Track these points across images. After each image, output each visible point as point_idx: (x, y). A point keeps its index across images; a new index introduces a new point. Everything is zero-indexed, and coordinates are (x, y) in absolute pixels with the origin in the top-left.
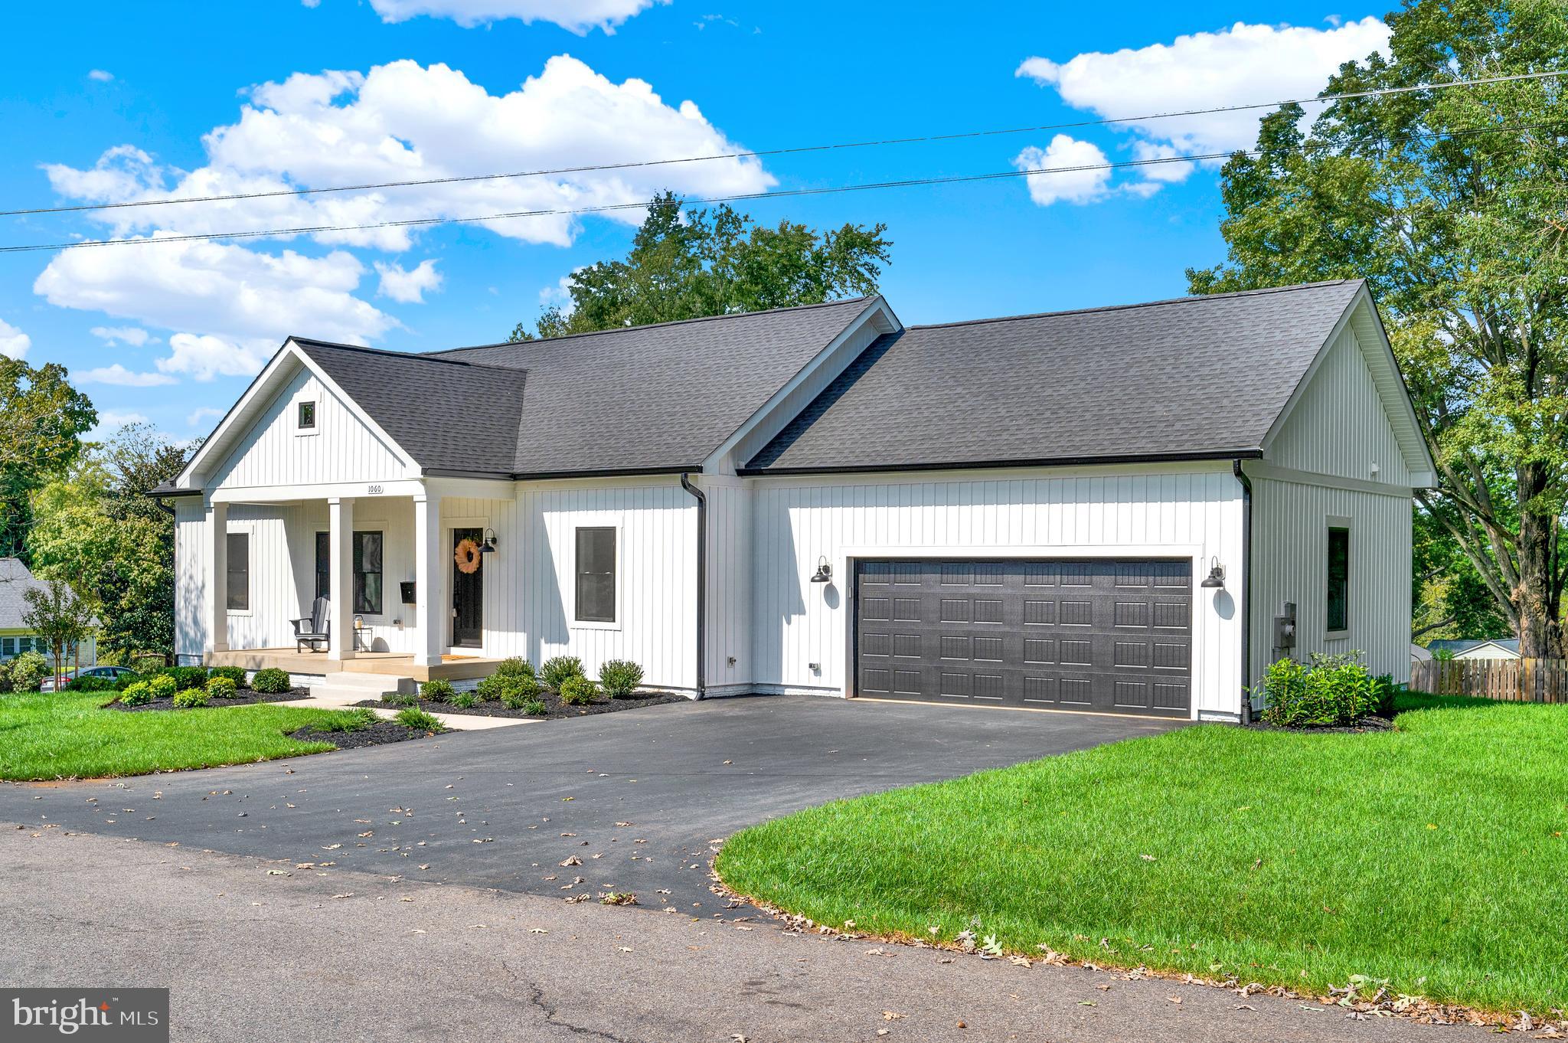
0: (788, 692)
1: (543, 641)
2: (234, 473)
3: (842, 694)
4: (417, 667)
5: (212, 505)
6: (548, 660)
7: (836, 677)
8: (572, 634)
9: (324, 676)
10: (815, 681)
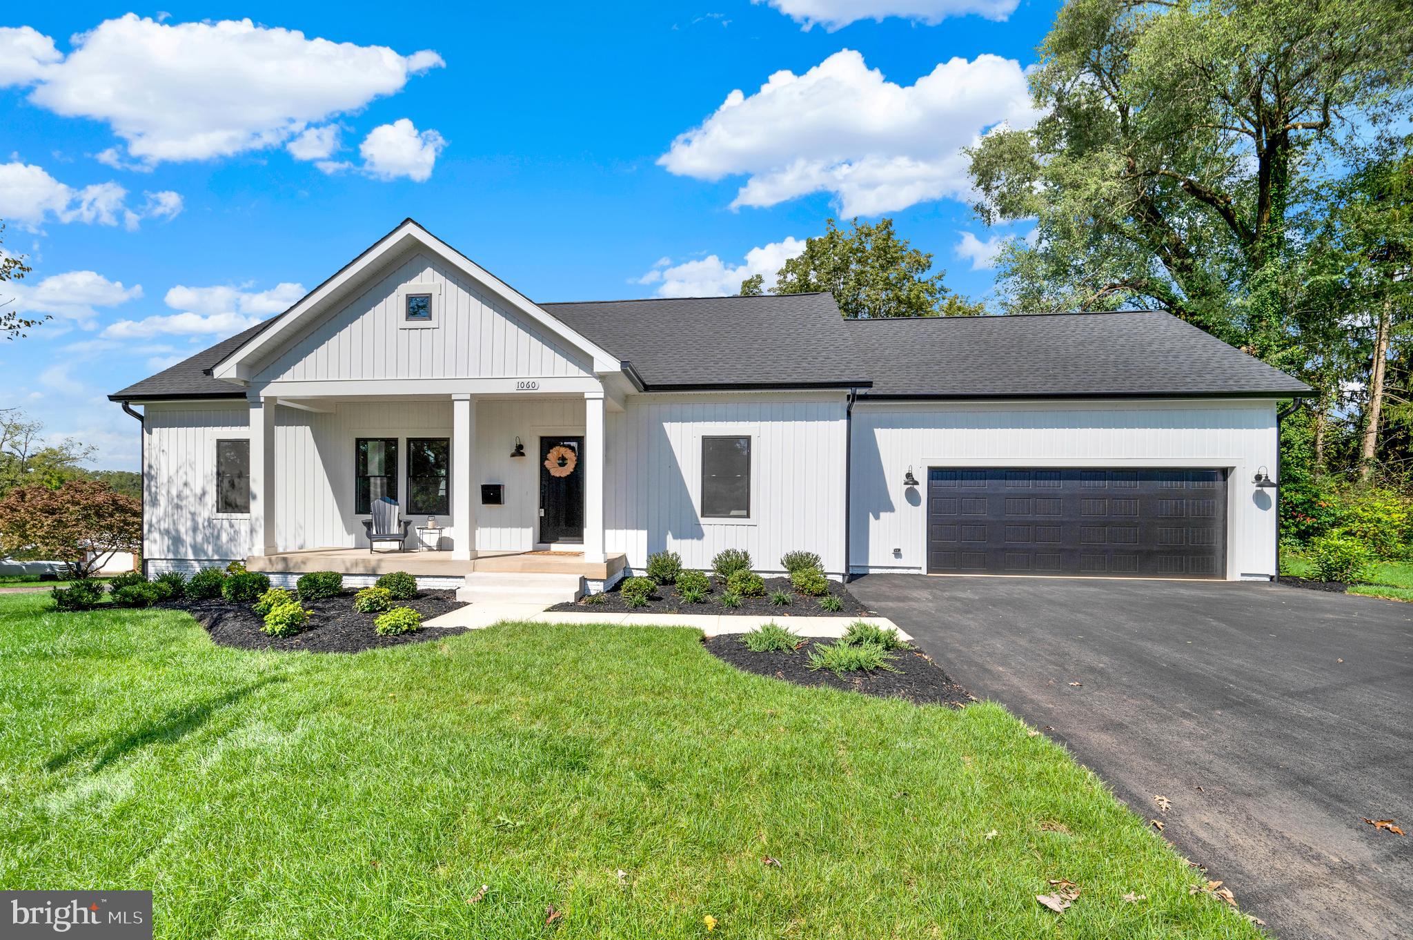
0: (872, 571)
1: (669, 537)
2: (300, 365)
3: (924, 571)
4: (588, 564)
5: (262, 400)
6: (720, 553)
7: (916, 558)
8: (705, 528)
9: (463, 577)
10: (898, 562)
